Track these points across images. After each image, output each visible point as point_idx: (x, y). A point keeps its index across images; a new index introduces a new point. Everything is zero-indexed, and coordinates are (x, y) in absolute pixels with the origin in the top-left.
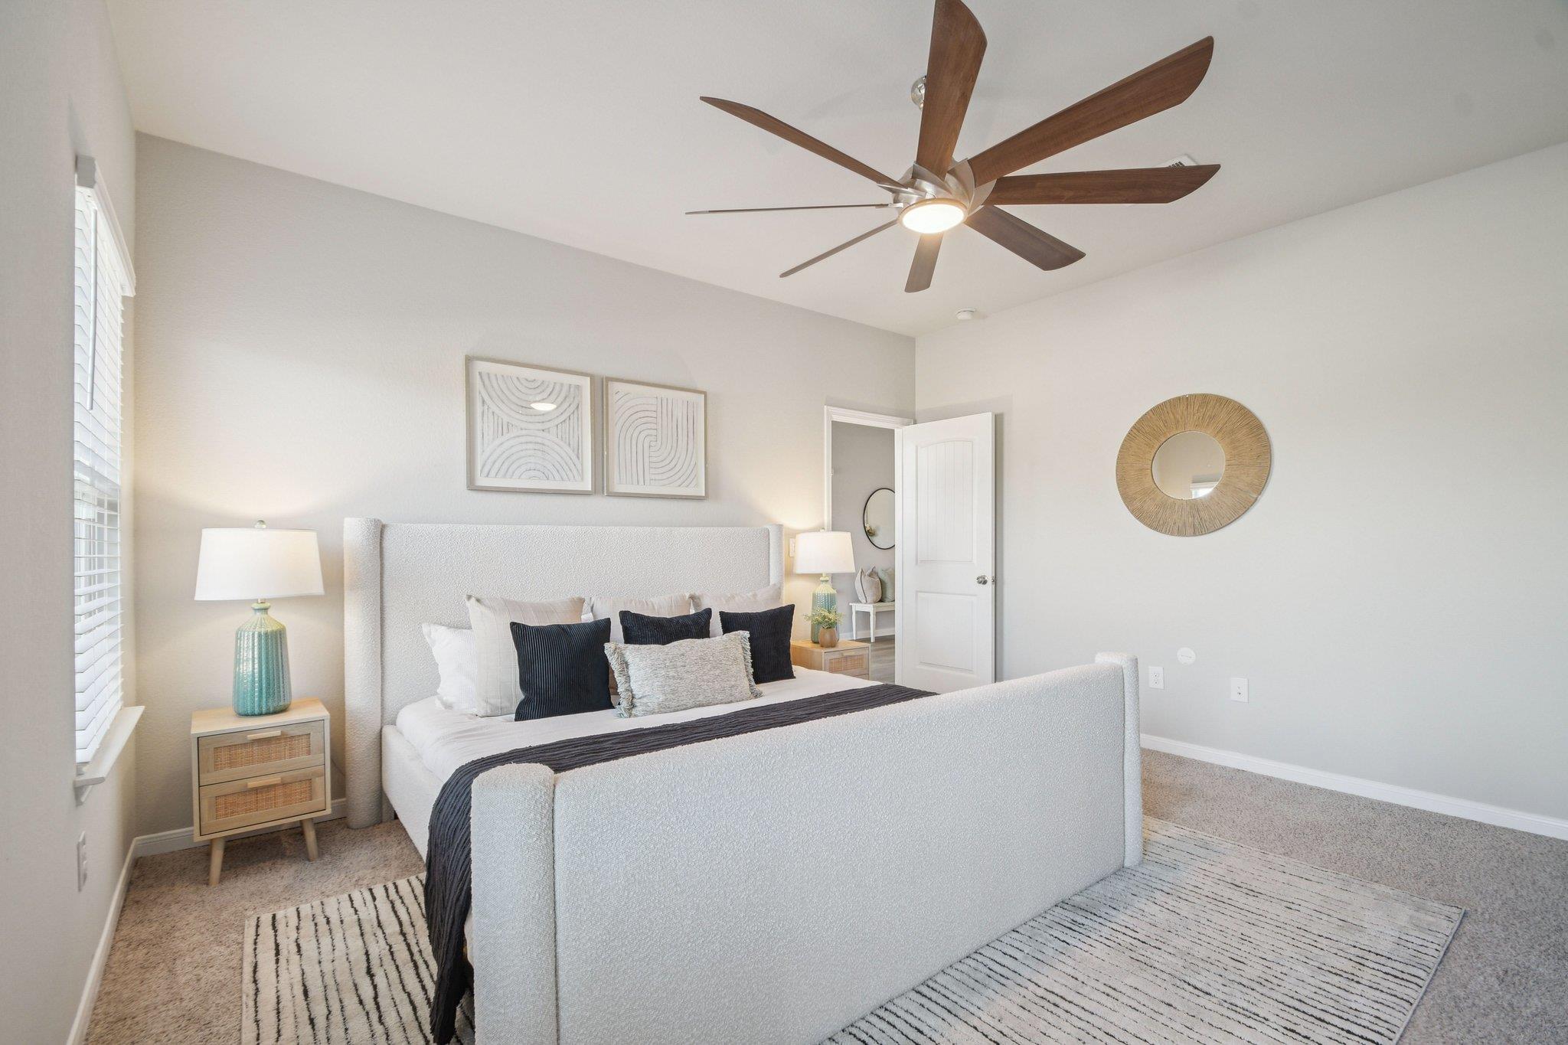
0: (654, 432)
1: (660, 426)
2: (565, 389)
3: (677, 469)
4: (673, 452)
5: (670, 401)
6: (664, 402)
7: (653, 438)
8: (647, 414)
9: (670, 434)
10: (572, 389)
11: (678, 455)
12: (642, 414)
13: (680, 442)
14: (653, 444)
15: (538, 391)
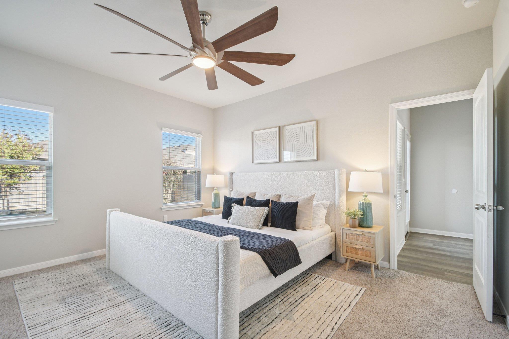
0: (298, 139)
1: (300, 137)
2: (273, 132)
3: (306, 150)
4: (305, 145)
5: (304, 128)
6: (302, 128)
7: (298, 141)
8: (296, 134)
9: (304, 139)
10: (274, 132)
11: (307, 145)
12: (294, 134)
13: (307, 142)
14: (298, 143)
15: (266, 135)
